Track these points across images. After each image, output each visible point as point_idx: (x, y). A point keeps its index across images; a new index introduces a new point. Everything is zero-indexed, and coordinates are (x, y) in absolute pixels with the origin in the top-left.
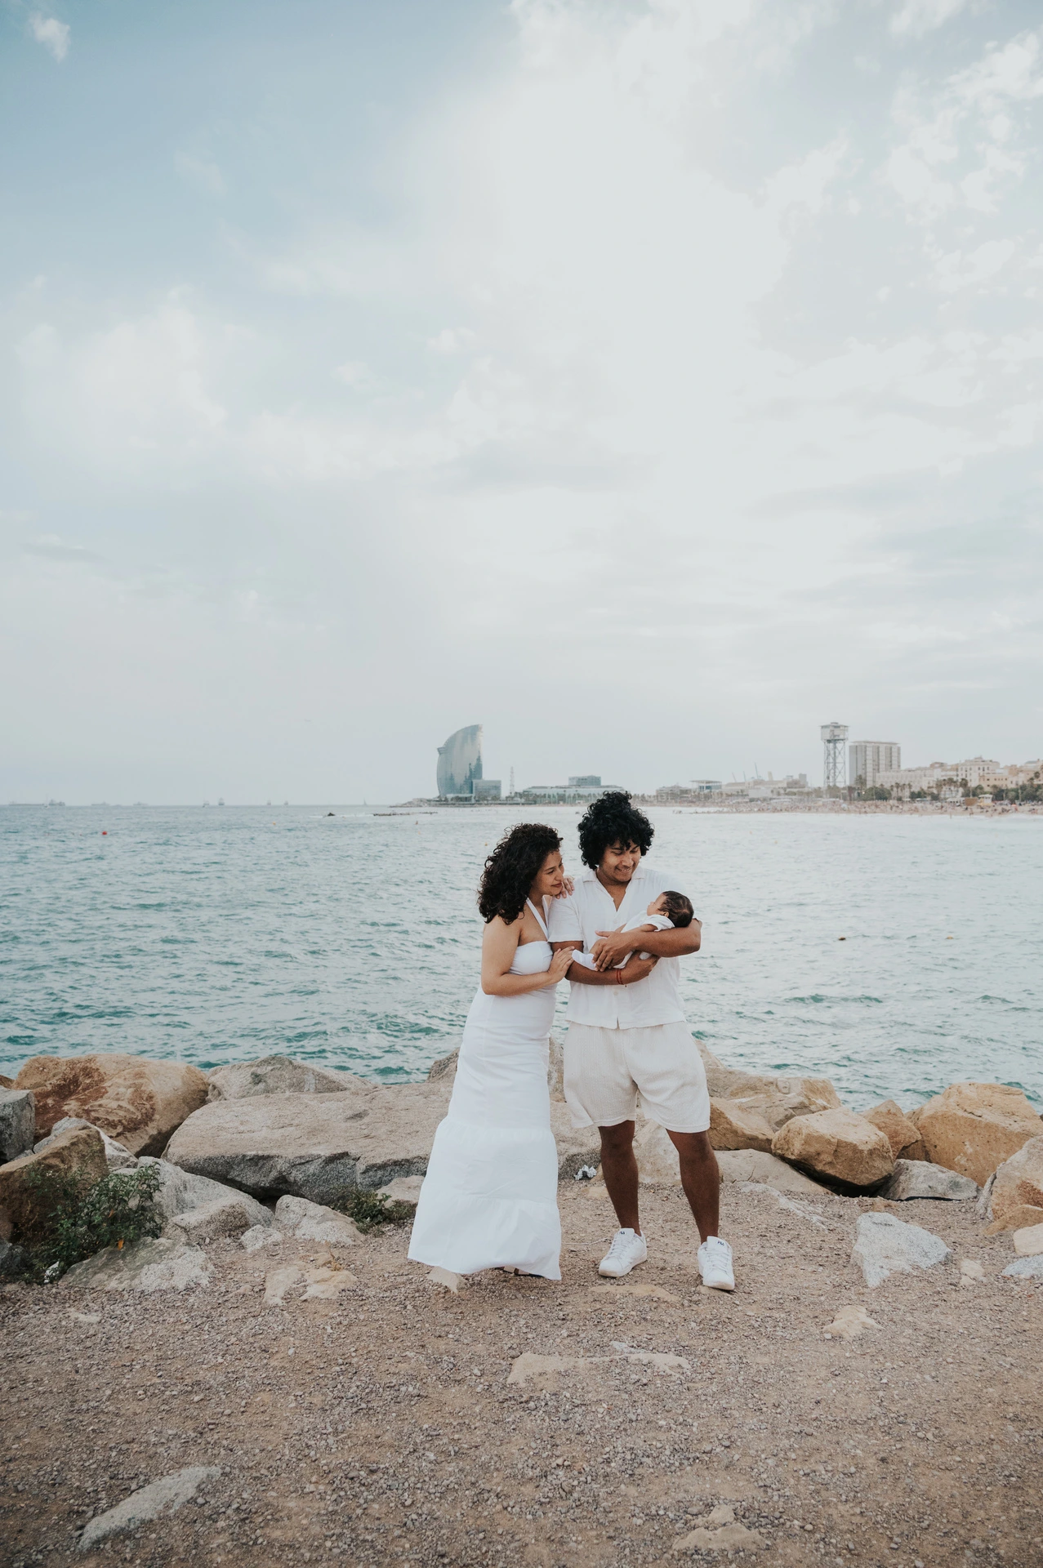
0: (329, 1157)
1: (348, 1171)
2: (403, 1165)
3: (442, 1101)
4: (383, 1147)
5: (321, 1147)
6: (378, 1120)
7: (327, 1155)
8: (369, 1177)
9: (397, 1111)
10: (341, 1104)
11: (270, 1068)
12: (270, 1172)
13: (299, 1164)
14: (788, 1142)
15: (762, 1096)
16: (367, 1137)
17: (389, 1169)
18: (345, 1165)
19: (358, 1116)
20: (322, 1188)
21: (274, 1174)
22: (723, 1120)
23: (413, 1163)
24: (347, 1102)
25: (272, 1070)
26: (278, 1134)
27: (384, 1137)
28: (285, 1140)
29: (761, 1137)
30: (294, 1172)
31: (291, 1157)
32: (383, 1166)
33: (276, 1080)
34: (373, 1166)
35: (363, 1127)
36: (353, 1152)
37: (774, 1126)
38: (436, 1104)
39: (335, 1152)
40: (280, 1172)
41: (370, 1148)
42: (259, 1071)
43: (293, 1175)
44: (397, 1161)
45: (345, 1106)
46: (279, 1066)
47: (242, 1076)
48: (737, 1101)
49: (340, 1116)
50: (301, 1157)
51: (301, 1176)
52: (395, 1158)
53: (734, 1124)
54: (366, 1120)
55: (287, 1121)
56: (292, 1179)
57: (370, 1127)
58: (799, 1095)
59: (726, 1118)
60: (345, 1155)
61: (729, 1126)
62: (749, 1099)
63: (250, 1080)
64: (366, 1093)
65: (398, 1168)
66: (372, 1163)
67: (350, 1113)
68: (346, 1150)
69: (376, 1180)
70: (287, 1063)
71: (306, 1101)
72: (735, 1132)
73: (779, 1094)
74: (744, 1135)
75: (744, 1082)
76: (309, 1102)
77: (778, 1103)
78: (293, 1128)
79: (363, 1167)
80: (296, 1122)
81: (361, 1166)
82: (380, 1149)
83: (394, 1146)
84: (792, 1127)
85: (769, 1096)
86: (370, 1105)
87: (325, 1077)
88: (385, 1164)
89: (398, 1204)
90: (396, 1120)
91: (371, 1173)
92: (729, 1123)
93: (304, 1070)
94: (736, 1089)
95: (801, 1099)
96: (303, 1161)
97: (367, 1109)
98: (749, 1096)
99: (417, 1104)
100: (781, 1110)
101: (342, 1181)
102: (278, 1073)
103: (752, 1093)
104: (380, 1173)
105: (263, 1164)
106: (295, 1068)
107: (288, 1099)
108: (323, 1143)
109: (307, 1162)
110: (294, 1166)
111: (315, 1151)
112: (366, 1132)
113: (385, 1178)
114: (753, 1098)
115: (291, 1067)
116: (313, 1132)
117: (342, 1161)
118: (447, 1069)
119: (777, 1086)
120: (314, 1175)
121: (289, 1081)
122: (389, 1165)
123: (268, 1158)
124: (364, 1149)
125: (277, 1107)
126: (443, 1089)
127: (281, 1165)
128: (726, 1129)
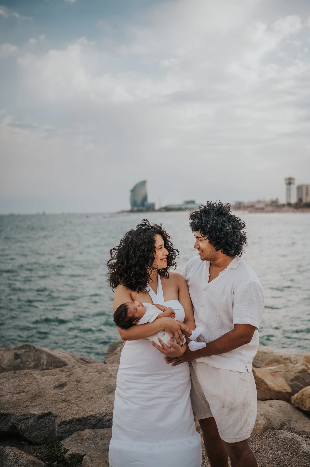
0: (40, 415)
1: (51, 423)
2: (82, 421)
3: (108, 376)
4: (71, 409)
5: (37, 408)
6: (71, 389)
7: (39, 414)
8: (62, 428)
9: (82, 383)
10: (53, 377)
11: (24, 351)
12: (8, 423)
13: (23, 419)
14: (302, 401)
15: (282, 366)
16: (64, 401)
17: (74, 423)
18: (49, 420)
19: (62, 386)
20: (36, 433)
21: (10, 424)
22: (263, 384)
23: (87, 420)
24: (57, 376)
25: (25, 352)
26: (16, 397)
27: (73, 401)
28: (18, 402)
29: (283, 391)
30: (20, 424)
31: (18, 415)
32: (70, 422)
33: (26, 357)
34: (64, 422)
35: (63, 394)
36: (54, 412)
37: (289, 382)
38: (105, 378)
39: (44, 412)
40: (13, 424)
41: (63, 410)
42: (19, 352)
43: (20, 426)
44: (79, 419)
45: (55, 379)
46: (28, 350)
47: (10, 354)
48: (268, 368)
49: (51, 386)
50: (24, 415)
51: (24, 426)
52: (77, 417)
53: (269, 386)
54: (65, 389)
55: (22, 389)
56: (19, 428)
57: (67, 394)
58: (302, 365)
59: (265, 383)
60: (50, 414)
61: (266, 387)
62: (275, 367)
63: (13, 356)
64: (68, 370)
65: (79, 423)
66: (63, 420)
67: (57, 383)
68: (51, 411)
69: (66, 429)
70: (32, 348)
71: (35, 375)
72: (269, 390)
73: (291, 364)
74: (275, 391)
75: (272, 358)
76: (36, 376)
77: (291, 369)
78: (23, 394)
79: (59, 422)
80: (27, 389)
81: (58, 422)
82: (69, 410)
83: (78, 408)
84: (305, 393)
85: (286, 366)
86: (69, 378)
87: (52, 356)
88: (71, 421)
89: (73, 456)
90: (81, 389)
91: (63, 426)
92: (266, 385)
93: (41, 352)
94: (269, 362)
95: (304, 367)
96: (25, 418)
97: (67, 381)
98: (276, 366)
99: (94, 378)
100: (293, 373)
101: (47, 429)
102: (27, 353)
103: (277, 364)
104: (68, 426)
105: (4, 418)
106: (37, 350)
107: (25, 374)
108: (38, 405)
109: (28, 418)
110: (20, 420)
111: (32, 412)
112: (63, 397)
113: (72, 429)
114: (277, 367)
115: (34, 351)
116: (35, 397)
117: (48, 417)
118: (116, 350)
119: (290, 360)
120: (31, 426)
121: (33, 358)
122: (73, 421)
123: (7, 415)
124: (60, 411)
125: (18, 380)
126: (109, 368)
127: (13, 420)
128: (265, 388)
